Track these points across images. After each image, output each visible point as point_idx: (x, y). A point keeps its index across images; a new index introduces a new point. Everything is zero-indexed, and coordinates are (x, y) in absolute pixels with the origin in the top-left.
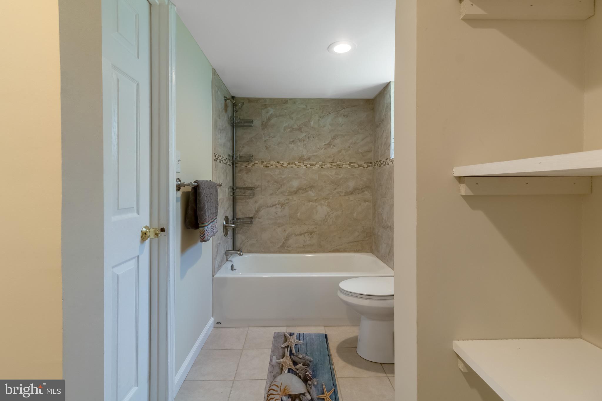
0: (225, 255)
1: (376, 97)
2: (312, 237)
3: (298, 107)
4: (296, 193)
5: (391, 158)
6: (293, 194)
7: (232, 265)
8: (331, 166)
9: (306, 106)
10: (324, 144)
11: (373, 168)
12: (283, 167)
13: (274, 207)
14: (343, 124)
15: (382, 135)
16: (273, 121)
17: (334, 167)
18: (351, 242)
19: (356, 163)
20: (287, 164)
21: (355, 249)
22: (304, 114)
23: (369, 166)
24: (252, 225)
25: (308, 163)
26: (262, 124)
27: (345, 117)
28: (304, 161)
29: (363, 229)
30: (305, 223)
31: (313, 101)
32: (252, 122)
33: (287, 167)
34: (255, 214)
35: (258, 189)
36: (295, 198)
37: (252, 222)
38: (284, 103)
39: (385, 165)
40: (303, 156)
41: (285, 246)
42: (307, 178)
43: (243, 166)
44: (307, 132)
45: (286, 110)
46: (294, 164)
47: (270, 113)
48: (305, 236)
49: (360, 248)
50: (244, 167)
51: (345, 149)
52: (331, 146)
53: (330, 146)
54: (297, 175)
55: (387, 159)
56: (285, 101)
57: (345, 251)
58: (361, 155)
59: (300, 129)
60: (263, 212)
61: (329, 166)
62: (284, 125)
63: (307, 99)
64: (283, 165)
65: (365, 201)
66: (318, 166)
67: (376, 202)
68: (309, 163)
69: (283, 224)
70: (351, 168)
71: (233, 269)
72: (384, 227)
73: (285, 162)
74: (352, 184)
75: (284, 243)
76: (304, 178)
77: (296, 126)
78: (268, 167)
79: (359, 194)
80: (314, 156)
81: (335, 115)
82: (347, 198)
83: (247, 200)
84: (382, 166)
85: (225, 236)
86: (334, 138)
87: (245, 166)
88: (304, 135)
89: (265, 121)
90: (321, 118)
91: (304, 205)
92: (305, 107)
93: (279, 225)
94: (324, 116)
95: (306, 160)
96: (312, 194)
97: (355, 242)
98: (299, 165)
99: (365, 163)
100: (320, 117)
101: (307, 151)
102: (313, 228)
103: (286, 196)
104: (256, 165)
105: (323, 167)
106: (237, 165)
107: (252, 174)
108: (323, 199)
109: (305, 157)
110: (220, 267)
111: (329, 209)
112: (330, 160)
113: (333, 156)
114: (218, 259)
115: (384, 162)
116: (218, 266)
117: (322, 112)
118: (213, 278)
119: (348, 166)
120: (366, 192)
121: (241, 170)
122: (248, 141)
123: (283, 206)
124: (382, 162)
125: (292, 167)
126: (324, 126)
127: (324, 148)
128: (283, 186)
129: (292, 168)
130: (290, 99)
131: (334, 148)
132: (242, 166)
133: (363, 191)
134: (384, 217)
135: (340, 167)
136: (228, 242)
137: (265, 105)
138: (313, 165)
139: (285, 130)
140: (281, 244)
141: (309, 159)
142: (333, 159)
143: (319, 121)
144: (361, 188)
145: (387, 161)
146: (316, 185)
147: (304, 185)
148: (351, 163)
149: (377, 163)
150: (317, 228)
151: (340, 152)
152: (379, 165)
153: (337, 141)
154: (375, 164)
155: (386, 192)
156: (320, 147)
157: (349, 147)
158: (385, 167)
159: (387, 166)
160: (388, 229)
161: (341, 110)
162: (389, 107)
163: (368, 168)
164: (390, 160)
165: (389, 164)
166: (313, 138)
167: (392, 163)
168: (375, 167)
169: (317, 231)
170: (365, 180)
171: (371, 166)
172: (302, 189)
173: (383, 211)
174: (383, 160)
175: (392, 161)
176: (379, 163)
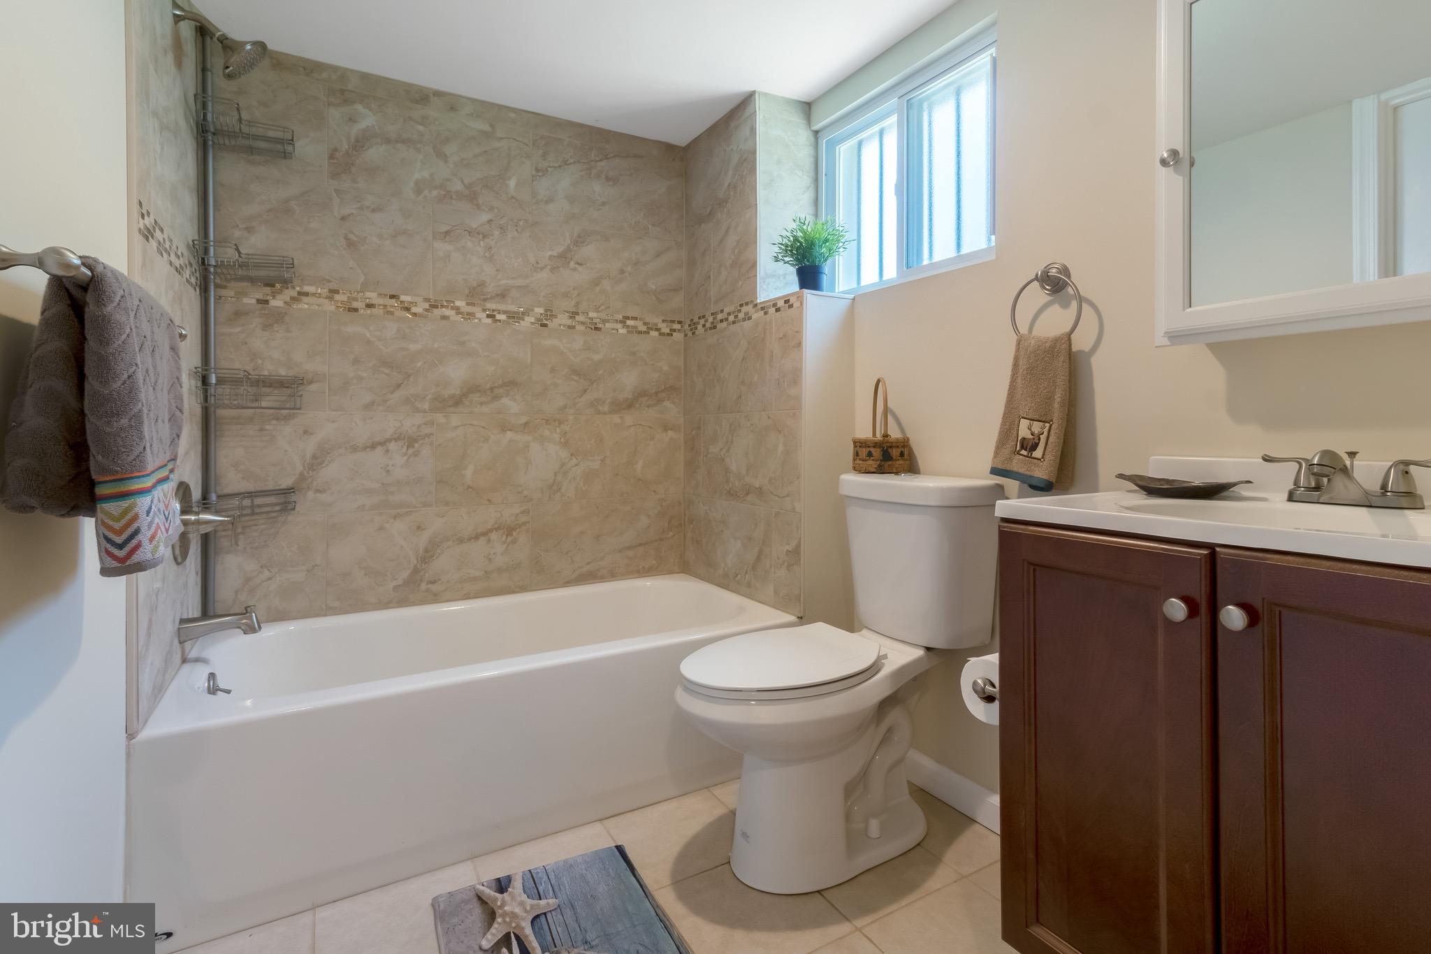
0: (176, 642)
1: (696, 141)
2: (514, 542)
3: (466, 126)
4: (457, 401)
5: (758, 301)
6: (450, 406)
7: (212, 676)
8: (569, 322)
9: (492, 126)
10: (550, 253)
11: (686, 335)
12: (415, 314)
13: (379, 450)
14: (604, 204)
15: (721, 241)
16: (374, 153)
17: (580, 328)
18: (629, 548)
19: (641, 319)
20: (427, 306)
21: (641, 567)
22: (486, 152)
23: (675, 330)
24: (290, 518)
25: (499, 308)
26: (331, 157)
27: (611, 183)
28: (485, 300)
29: (660, 508)
30: (489, 500)
31: (513, 115)
32: (291, 141)
33: (426, 317)
34: (302, 478)
35: (313, 387)
36: (455, 420)
37: (290, 507)
38: (417, 102)
39: (734, 322)
40: (482, 284)
41: (421, 580)
42: (496, 356)
43: (250, 301)
44: (496, 210)
45: (422, 124)
46: (452, 308)
47: (363, 124)
48: (489, 541)
49: (654, 562)
50: (254, 301)
51: (609, 277)
52: (572, 264)
53: (569, 263)
54: (463, 343)
55: (741, 305)
56: (421, 97)
57: (612, 575)
58: (654, 298)
59: (471, 196)
60: (332, 470)
61: (564, 322)
62: (417, 176)
63: (493, 105)
64: (414, 310)
65: (666, 429)
66: (533, 320)
67: (699, 428)
68: (503, 307)
69: (415, 507)
70: (628, 332)
71: (213, 690)
72: (731, 494)
73: (416, 299)
74: (629, 380)
75: (416, 571)
76: (488, 354)
77: (457, 186)
78: (356, 310)
79: (648, 407)
80: (518, 287)
81: (581, 171)
82: (616, 418)
83: (268, 427)
84: (721, 326)
85: (178, 564)
86: (579, 241)
87: (259, 301)
88: (485, 217)
89: (344, 150)
90: (540, 174)
91: (486, 440)
92: (487, 128)
93: (398, 511)
94: (549, 169)
95: (492, 298)
96: (512, 405)
97: (640, 545)
98: (468, 314)
99: (663, 321)
100: (537, 170)
101: (497, 270)
102: (517, 515)
103: (425, 412)
104: (305, 299)
105: (544, 325)
106: (223, 292)
107: (288, 331)
108: (547, 422)
109: (491, 288)
110: (160, 691)
111: (564, 454)
112: (569, 305)
113: (576, 293)
114: (154, 659)
115: (729, 314)
116: (153, 690)
117: (544, 156)
118: (128, 747)
119: (619, 326)
120: (667, 404)
121: (238, 314)
122: (270, 210)
123: (413, 447)
124: (720, 316)
125: (444, 318)
126: (550, 200)
127: (548, 267)
128: (411, 379)
129: (444, 322)
130: (438, 94)
131: (580, 268)
132: (246, 300)
133: (660, 401)
134: (734, 467)
135: (596, 329)
136: (185, 586)
137: (342, 91)
138: (514, 317)
139: (418, 190)
140: (405, 574)
141: (502, 295)
142: (578, 304)
143: (533, 181)
144: (653, 391)
145: (744, 309)
146: (525, 377)
147: (487, 378)
148: (628, 318)
149: (702, 321)
150: (529, 512)
151: (596, 282)
152: (708, 325)
153: (589, 251)
154: (693, 325)
155: (740, 397)
156: (538, 263)
157: (622, 272)
158: (733, 327)
159: (742, 323)
160: (749, 498)
161: (598, 159)
162: (748, 162)
163: (672, 335)
164: (756, 305)
165: (750, 318)
166: (516, 233)
167: (766, 313)
168: (693, 333)
169: (529, 522)
170: (665, 368)
171: (679, 330)
172: (479, 391)
173: (728, 451)
174: (727, 310)
175: (762, 309)
176: (711, 319)
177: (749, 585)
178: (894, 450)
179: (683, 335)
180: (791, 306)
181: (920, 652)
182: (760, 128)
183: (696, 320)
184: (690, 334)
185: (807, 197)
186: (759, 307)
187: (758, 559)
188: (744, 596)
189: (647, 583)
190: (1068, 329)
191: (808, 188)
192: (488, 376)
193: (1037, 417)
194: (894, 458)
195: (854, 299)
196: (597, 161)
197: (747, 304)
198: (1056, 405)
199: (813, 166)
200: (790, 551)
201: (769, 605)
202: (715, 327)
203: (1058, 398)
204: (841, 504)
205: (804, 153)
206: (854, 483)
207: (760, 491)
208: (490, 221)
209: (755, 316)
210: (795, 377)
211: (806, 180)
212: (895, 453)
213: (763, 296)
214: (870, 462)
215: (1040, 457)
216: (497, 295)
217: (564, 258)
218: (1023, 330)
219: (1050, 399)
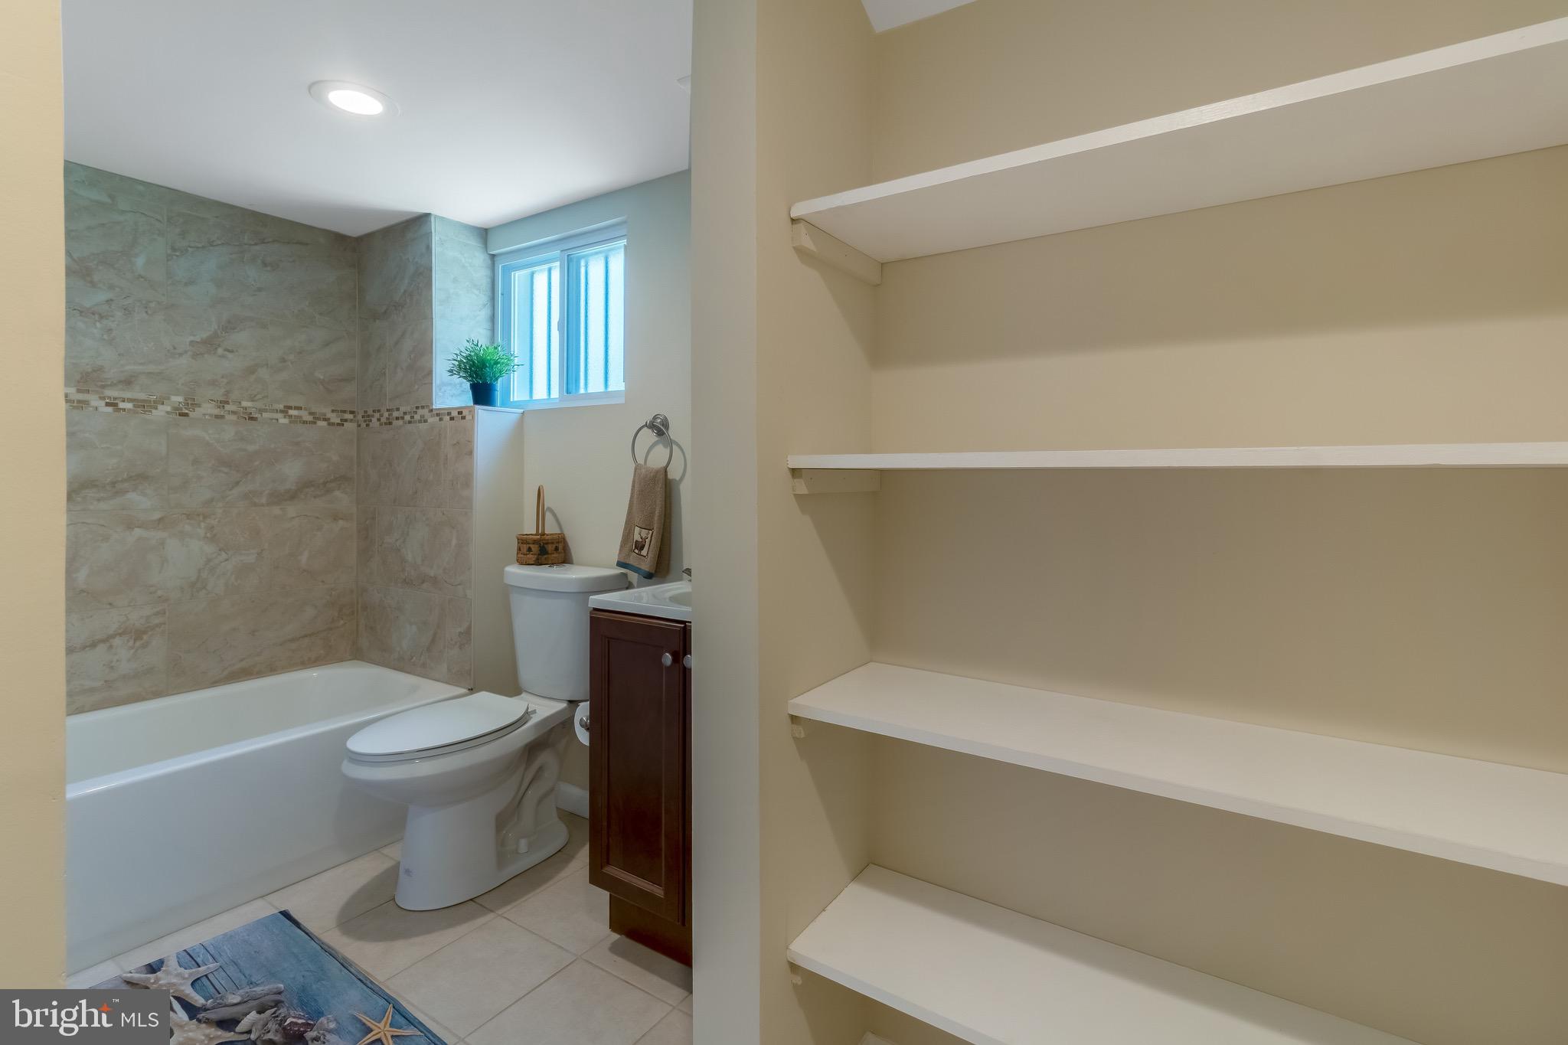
1: (370, 236)
2: (145, 646)
5: (434, 408)
8: (217, 412)
9: (112, 197)
10: (192, 338)
11: (359, 426)
14: (260, 290)
15: (397, 343)
17: (231, 417)
18: (292, 640)
19: (306, 409)
22: (104, 226)
23: (346, 420)
25: (123, 396)
27: (269, 268)
28: (103, 387)
29: (328, 598)
30: (110, 604)
31: (141, 188)
39: (410, 422)
42: (119, 448)
44: (117, 289)
48: (110, 647)
49: (322, 652)
51: (267, 365)
52: (220, 351)
53: (216, 349)
55: (417, 408)
57: (272, 669)
58: (321, 387)
61: (210, 411)
63: (113, 175)
65: (335, 519)
66: (169, 409)
67: (373, 518)
68: (128, 395)
70: (290, 422)
72: (407, 582)
74: (292, 470)
76: (108, 445)
79: (315, 497)
80: (149, 373)
81: (231, 254)
82: (276, 510)
84: (395, 422)
86: (230, 326)
88: (102, 296)
90: (178, 254)
91: (107, 539)
92: (105, 199)
94: (189, 249)
95: (113, 385)
96: (141, 500)
97: (306, 636)
99: (333, 411)
100: (174, 249)
101: (120, 355)
102: (148, 617)
105: (184, 415)
108: (189, 516)
109: (112, 374)
111: (210, 549)
112: (218, 394)
113: (225, 381)
115: (405, 413)
117: (183, 235)
119: (280, 416)
120: (337, 493)
124: (396, 414)
126: (191, 282)
127: (189, 353)
131: (230, 355)
133: (329, 491)
134: (409, 558)
135: (252, 419)
138: (143, 406)
141: (128, 382)
142: (227, 393)
143: (168, 260)
144: (321, 481)
145: (420, 412)
146: (158, 470)
147: (107, 472)
148: (290, 408)
149: (377, 415)
150: (165, 613)
151: (251, 370)
152: (383, 420)
153: (241, 337)
154: (367, 418)
155: (416, 492)
156: (175, 348)
157: (283, 360)
158: (409, 427)
159: (418, 424)
160: (425, 586)
161: (253, 243)
162: (423, 276)
163: (343, 425)
164: (432, 410)
165: (426, 421)
166: (145, 315)
167: (441, 420)
168: (367, 425)
169: (165, 624)
170: (335, 458)
171: (352, 420)
172: (96, 486)
173: (404, 542)
174: (403, 409)
175: (438, 415)
176: (386, 414)
177: (424, 665)
178: (550, 546)
179: (355, 425)
180: (464, 418)
181: (564, 705)
182: (436, 249)
183: (370, 412)
184: (364, 425)
185: (484, 314)
186: (435, 412)
187: (433, 641)
188: (418, 675)
189: (314, 674)
190: (665, 465)
191: (485, 305)
192: (108, 470)
193: (643, 526)
194: (550, 552)
195: (523, 413)
196: (251, 245)
197: (423, 407)
198: (656, 518)
199: (490, 286)
200: (462, 633)
201: (442, 682)
202: (390, 423)
203: (657, 513)
204: (506, 592)
205: (481, 275)
206: (518, 573)
207: (435, 581)
208: (109, 301)
209: (430, 420)
210: (467, 480)
211: (483, 298)
212: (550, 548)
213: (438, 404)
214: (530, 556)
215: (645, 555)
216: (120, 382)
217: (210, 344)
218: (641, 461)
219: (652, 513)
